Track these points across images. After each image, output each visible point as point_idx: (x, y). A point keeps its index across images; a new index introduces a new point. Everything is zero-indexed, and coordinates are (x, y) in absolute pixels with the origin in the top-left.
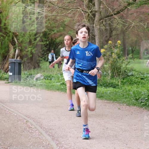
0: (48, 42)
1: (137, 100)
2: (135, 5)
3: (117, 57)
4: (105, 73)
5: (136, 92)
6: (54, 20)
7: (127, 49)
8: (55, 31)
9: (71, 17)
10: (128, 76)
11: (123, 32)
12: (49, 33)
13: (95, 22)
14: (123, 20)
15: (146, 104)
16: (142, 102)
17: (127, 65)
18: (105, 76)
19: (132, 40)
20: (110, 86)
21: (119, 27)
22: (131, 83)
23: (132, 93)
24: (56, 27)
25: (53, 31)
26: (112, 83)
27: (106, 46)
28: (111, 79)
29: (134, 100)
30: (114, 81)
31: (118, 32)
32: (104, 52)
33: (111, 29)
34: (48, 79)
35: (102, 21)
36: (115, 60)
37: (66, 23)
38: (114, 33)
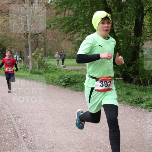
0: (1, 49)
1: (53, 81)
2: (50, 29)
3: (41, 58)
4: (35, 66)
5: (52, 77)
6: (5, 36)
7: (47, 53)
8: (6, 43)
9: (15, 35)
10: (48, 68)
11: (44, 44)
12: (2, 43)
13: (28, 37)
14: (44, 37)
15: (58, 84)
16: (56, 83)
17: (47, 62)
18: (35, 68)
19: (49, 48)
20: (38, 74)
21: (42, 41)
22: (50, 72)
23: (50, 77)
24: (6, 40)
25: (5, 42)
26: (39, 72)
27: (35, 51)
28: (38, 70)
29: (51, 82)
30: (40, 71)
31: (42, 44)
32: (34, 55)
33: (37, 42)
34: (2, 70)
35: (32, 37)
36: (40, 59)
37: (12, 38)
38: (39, 44)
